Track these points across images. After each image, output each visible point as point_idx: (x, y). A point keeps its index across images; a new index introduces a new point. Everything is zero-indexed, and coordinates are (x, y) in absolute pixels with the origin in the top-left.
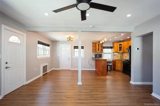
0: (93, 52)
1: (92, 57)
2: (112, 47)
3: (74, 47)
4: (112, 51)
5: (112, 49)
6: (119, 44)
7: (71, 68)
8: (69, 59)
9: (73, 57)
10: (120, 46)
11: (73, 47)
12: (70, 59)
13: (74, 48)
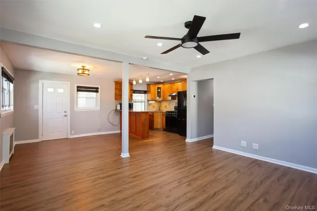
0: (116, 99)
1: (115, 108)
2: (146, 91)
3: (78, 87)
4: (146, 98)
5: (146, 95)
6: (157, 86)
7: (71, 134)
8: (66, 114)
9: (75, 109)
10: (159, 90)
11: (76, 89)
12: (69, 114)
13: (78, 90)
